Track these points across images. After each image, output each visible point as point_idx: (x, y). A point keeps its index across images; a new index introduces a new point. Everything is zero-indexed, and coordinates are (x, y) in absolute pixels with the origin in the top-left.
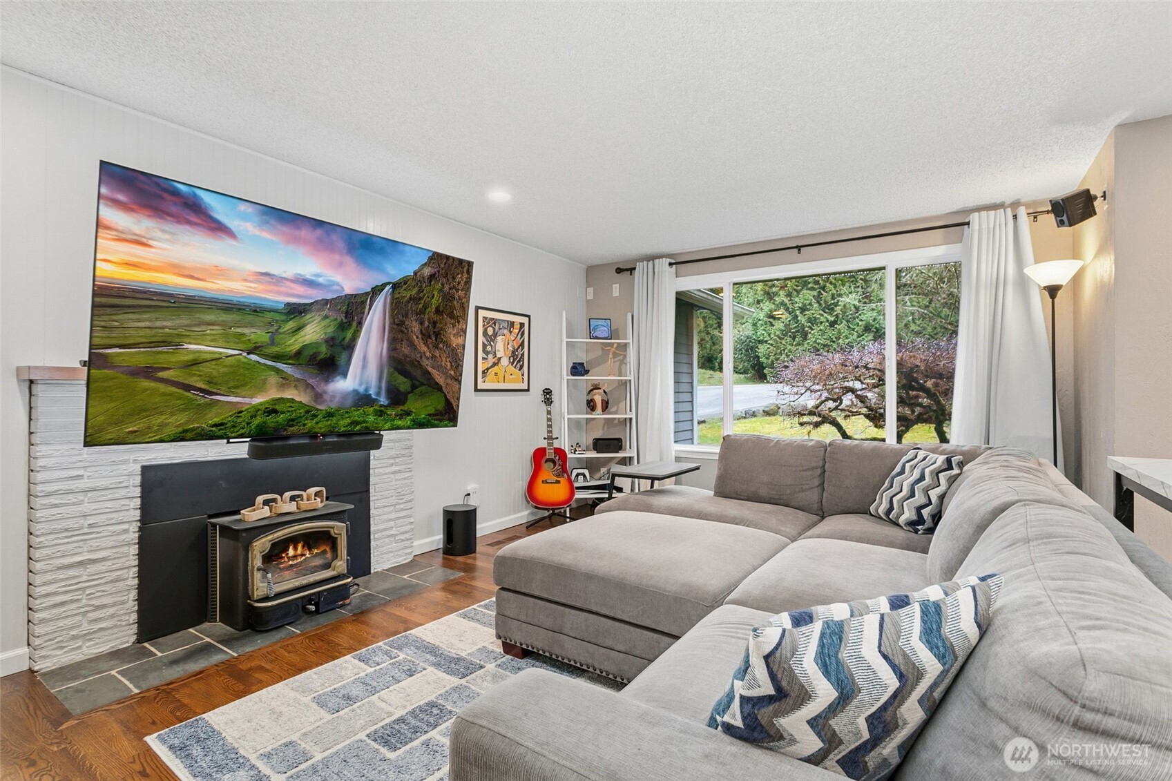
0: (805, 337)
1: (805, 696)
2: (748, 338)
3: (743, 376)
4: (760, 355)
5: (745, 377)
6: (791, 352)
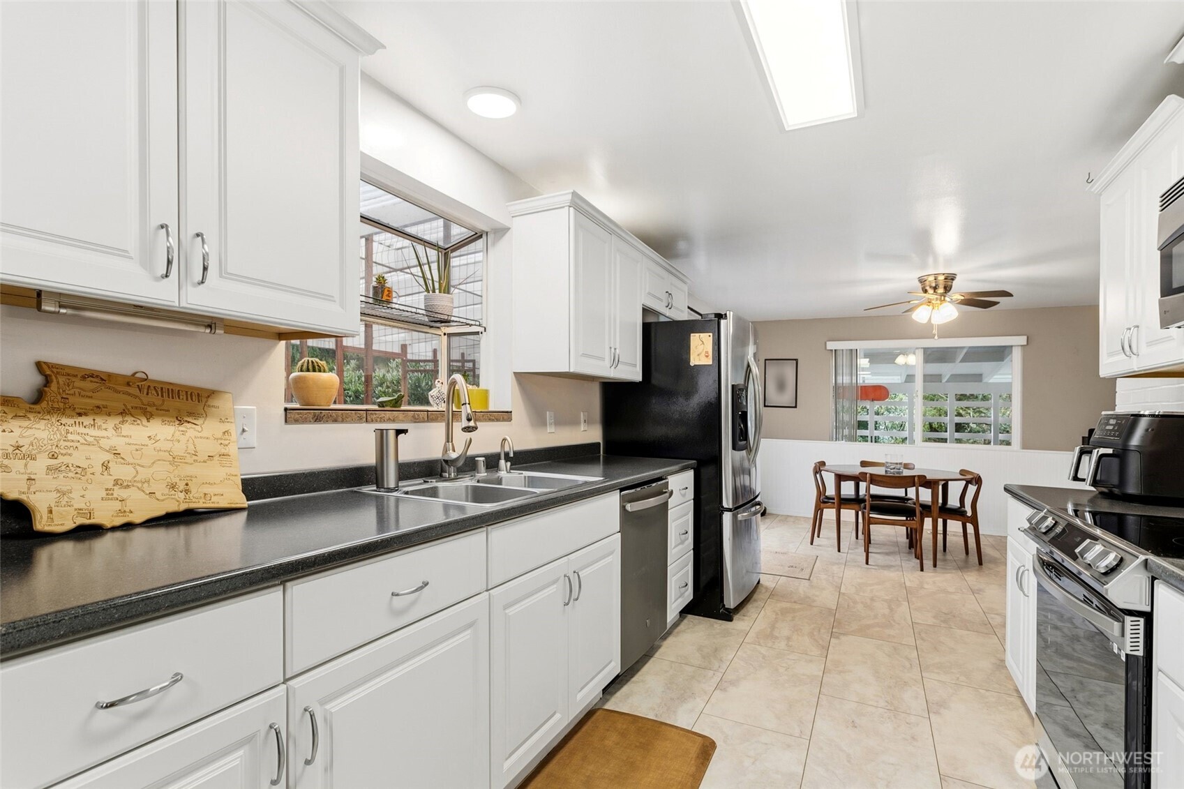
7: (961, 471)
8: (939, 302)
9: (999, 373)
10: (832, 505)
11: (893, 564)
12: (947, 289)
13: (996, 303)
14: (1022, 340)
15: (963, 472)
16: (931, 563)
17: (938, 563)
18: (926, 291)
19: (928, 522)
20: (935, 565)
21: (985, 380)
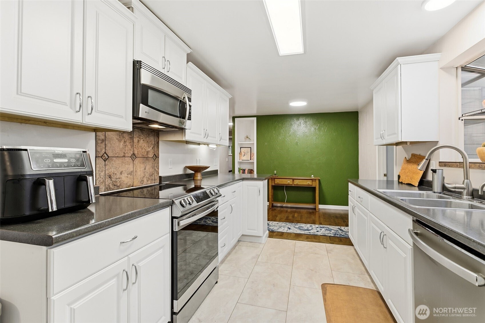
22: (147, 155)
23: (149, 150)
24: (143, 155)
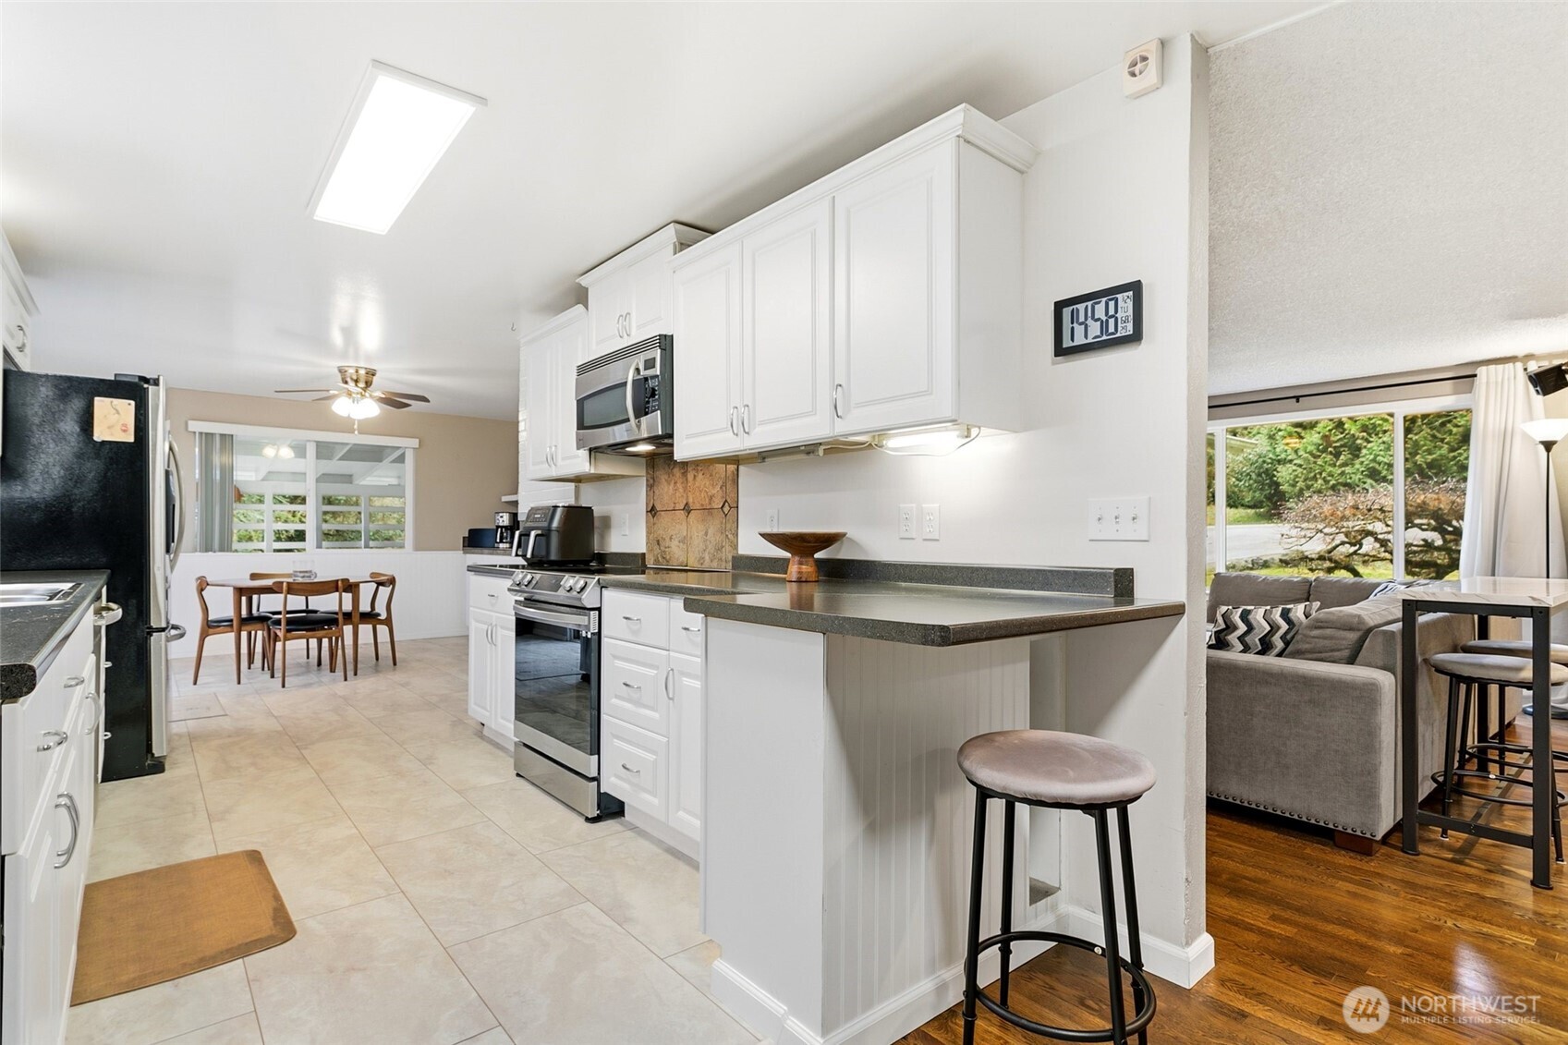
0: (1356, 451)
1: (1235, 628)
2: (1260, 457)
3: (1253, 511)
4: (1280, 480)
5: (1256, 513)
6: (1332, 476)
7: (372, 573)
8: (359, 396)
9: (375, 474)
10: (229, 629)
11: (312, 681)
12: (368, 384)
13: (408, 405)
14: (415, 443)
15: (373, 575)
16: (352, 673)
17: (358, 672)
18: (346, 383)
19: (348, 629)
20: (356, 674)
21: (356, 482)
22: (710, 504)
23: (714, 492)
24: (702, 505)
